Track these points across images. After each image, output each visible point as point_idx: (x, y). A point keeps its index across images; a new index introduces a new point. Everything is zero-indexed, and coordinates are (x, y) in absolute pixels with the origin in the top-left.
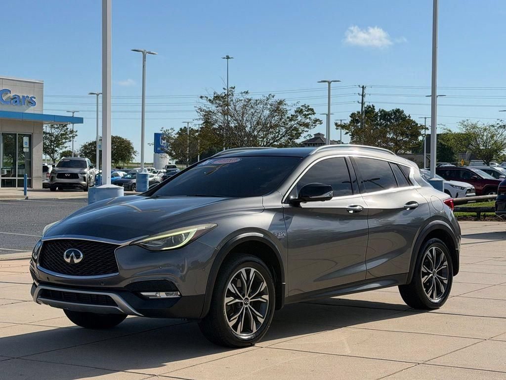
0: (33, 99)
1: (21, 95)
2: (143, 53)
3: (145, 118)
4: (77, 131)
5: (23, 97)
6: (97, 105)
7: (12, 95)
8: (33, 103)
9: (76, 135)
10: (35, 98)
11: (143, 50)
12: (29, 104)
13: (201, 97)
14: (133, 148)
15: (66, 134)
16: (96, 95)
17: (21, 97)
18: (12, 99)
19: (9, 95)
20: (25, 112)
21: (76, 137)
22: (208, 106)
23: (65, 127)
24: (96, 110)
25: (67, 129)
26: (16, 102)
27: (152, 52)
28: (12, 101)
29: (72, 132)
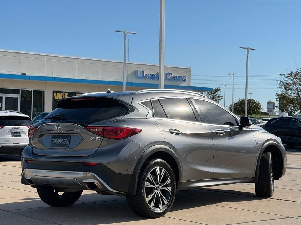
0: (185, 78)
1: (177, 76)
2: (247, 49)
3: (248, 88)
4: (222, 96)
5: (179, 77)
6: (233, 81)
7: (172, 75)
8: (185, 80)
9: (222, 98)
10: (186, 77)
11: (247, 47)
12: (182, 81)
13: (280, 74)
14: (260, 106)
15: (215, 98)
16: (232, 75)
17: (178, 77)
18: (173, 78)
19: (171, 76)
20: (180, 85)
21: (222, 99)
22: (285, 80)
23: (215, 94)
24: (232, 84)
25: (216, 95)
26: (175, 79)
27: (252, 48)
28: (172, 79)
29: (219, 96)
